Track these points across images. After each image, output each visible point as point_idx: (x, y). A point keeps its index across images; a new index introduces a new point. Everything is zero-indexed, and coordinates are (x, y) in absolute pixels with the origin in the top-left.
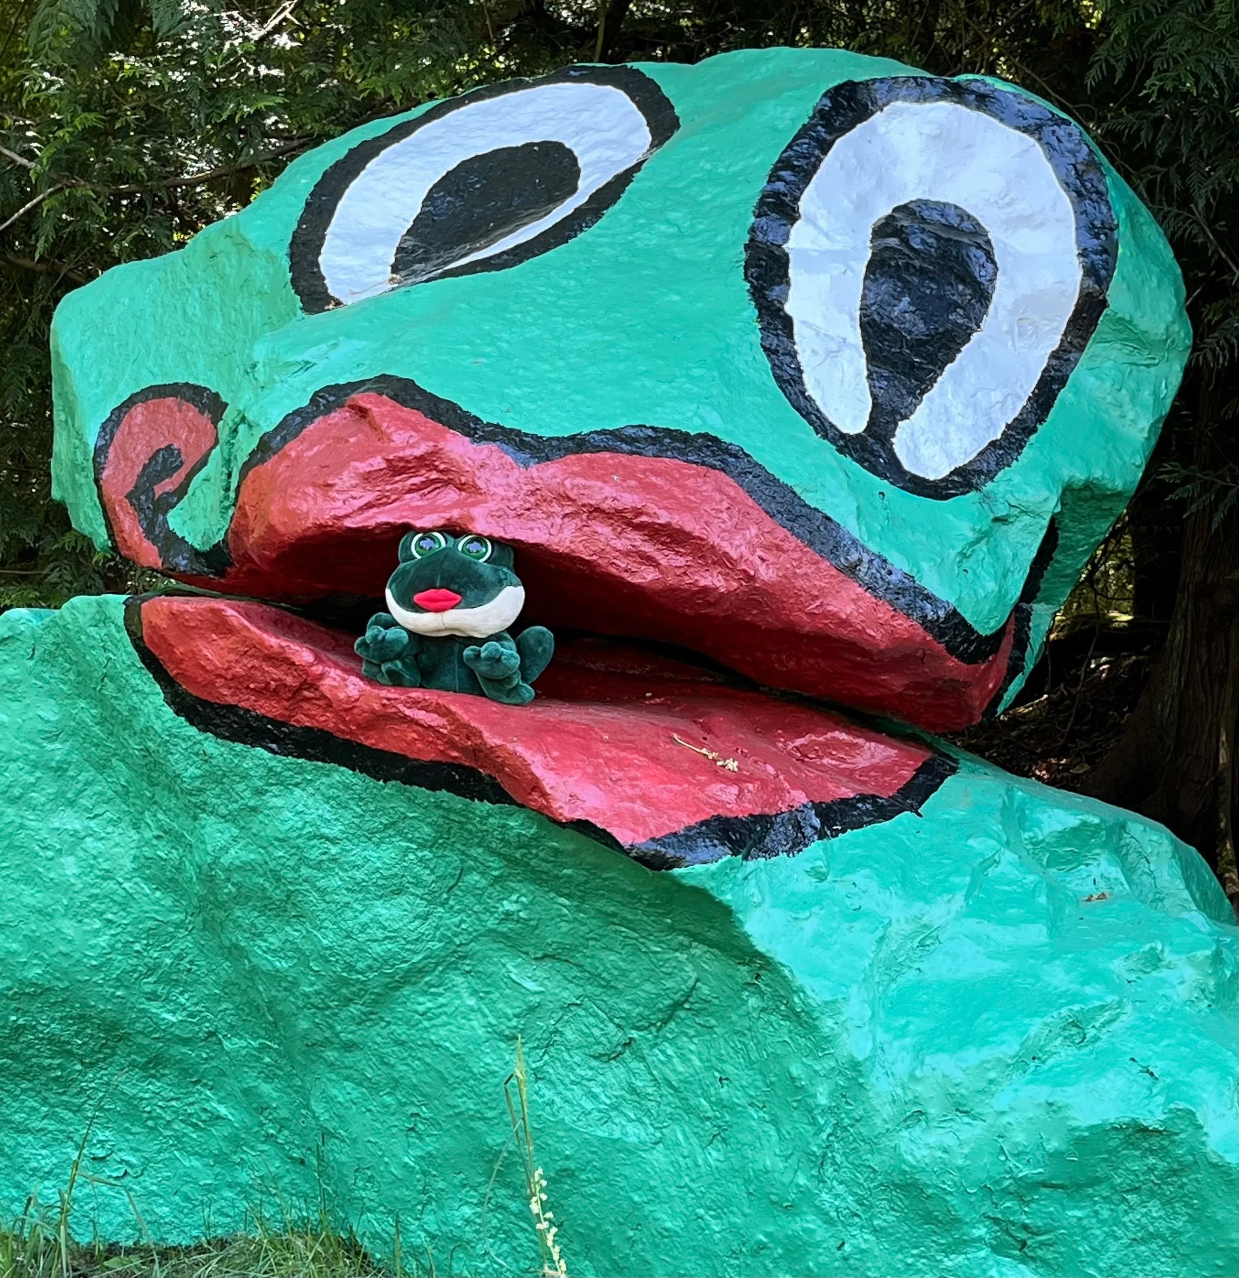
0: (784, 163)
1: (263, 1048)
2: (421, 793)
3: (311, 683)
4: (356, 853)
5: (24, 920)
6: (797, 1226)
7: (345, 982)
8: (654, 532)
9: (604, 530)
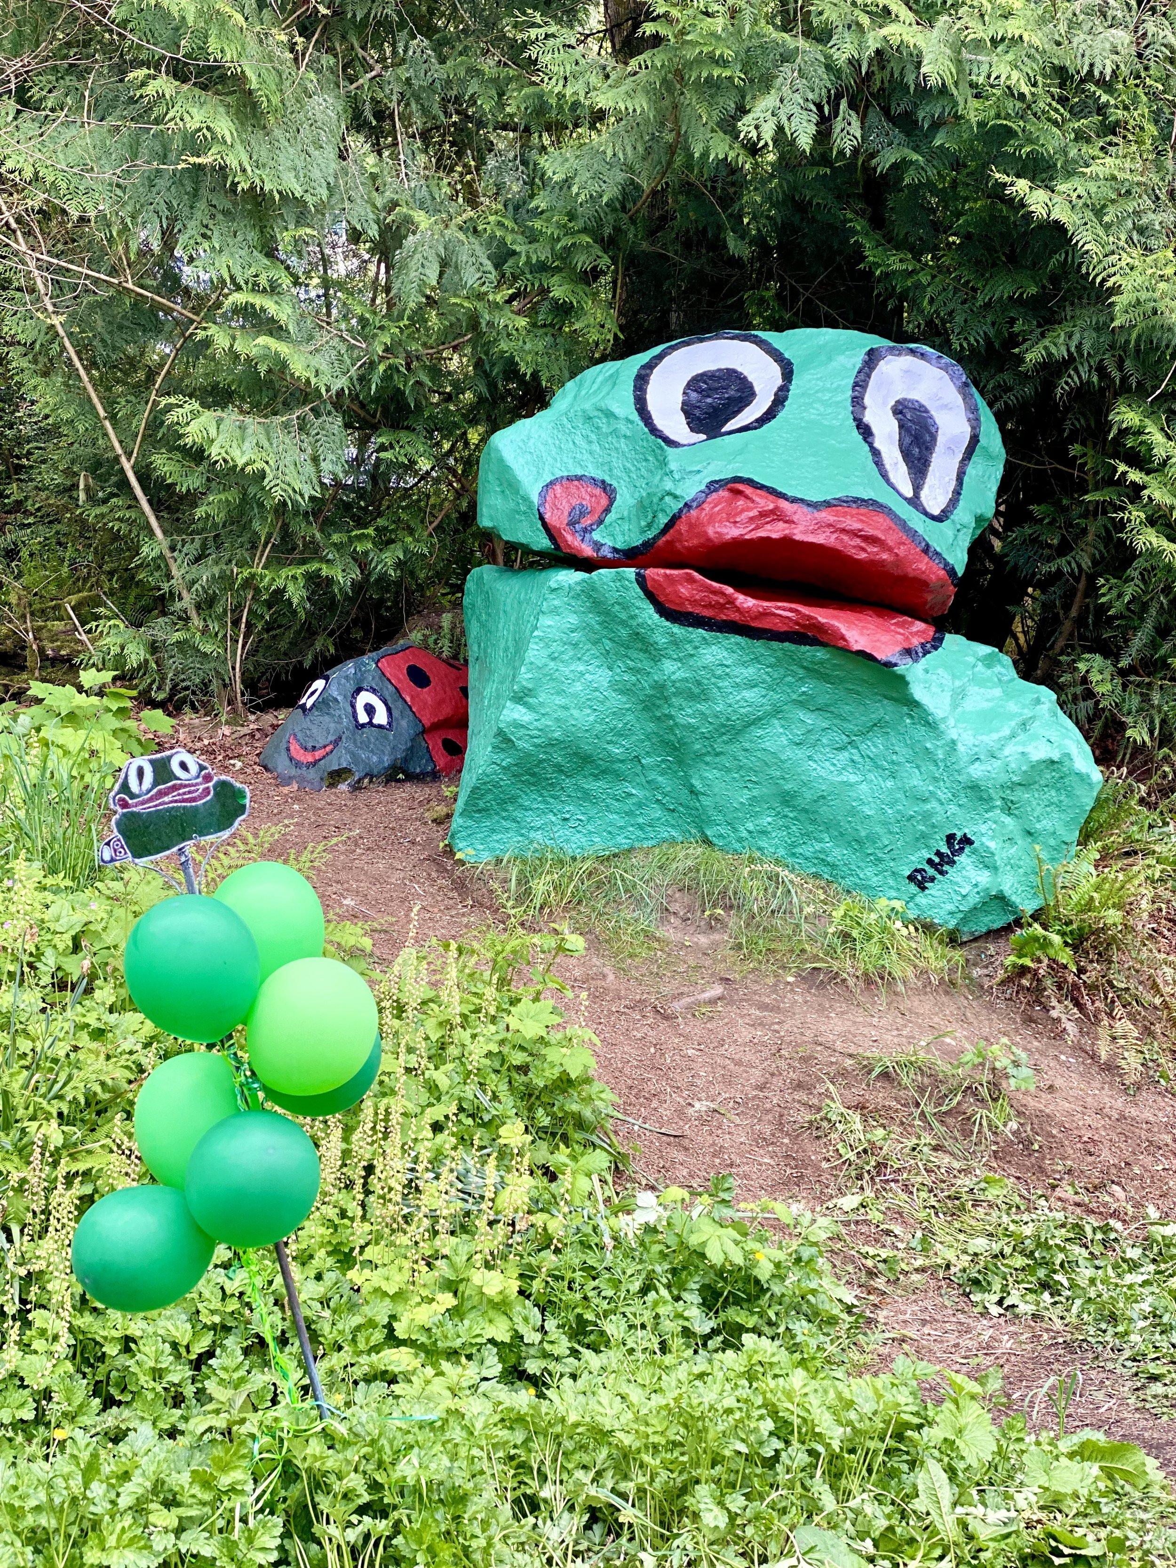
0: (856, 384)
1: (663, 761)
2: (775, 644)
3: (731, 601)
4: (737, 671)
5: (555, 711)
6: (928, 806)
7: (724, 726)
8: (867, 539)
9: (845, 538)
